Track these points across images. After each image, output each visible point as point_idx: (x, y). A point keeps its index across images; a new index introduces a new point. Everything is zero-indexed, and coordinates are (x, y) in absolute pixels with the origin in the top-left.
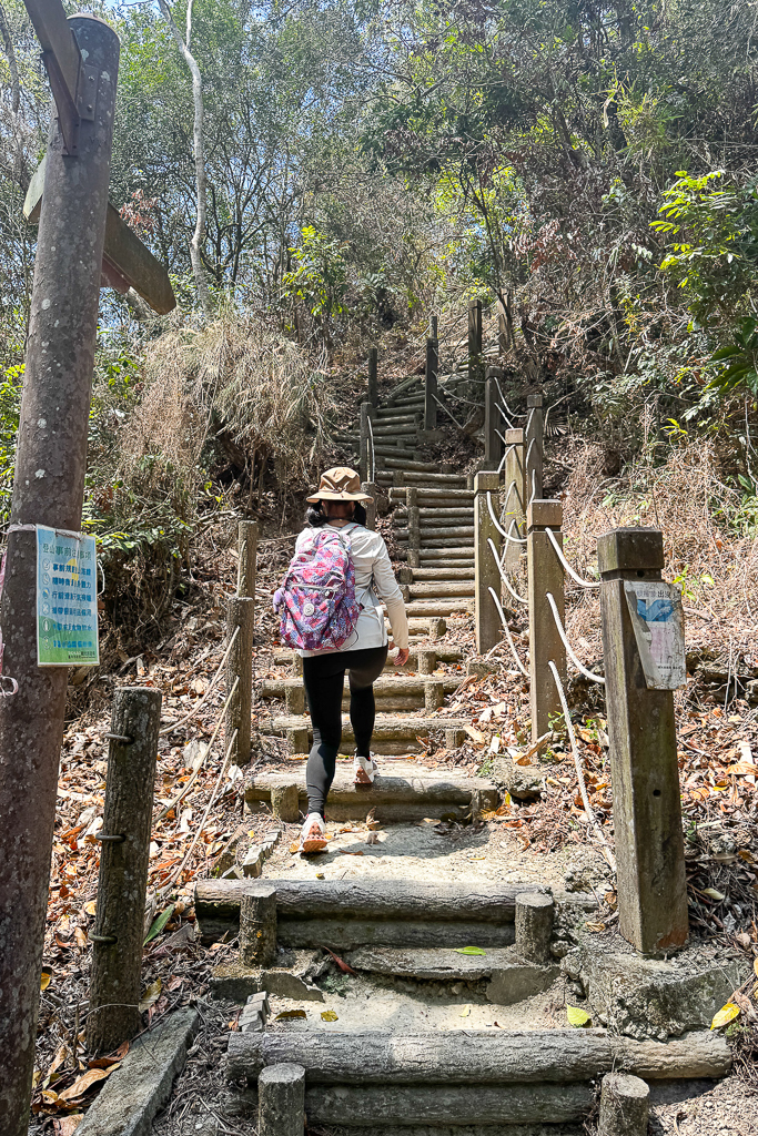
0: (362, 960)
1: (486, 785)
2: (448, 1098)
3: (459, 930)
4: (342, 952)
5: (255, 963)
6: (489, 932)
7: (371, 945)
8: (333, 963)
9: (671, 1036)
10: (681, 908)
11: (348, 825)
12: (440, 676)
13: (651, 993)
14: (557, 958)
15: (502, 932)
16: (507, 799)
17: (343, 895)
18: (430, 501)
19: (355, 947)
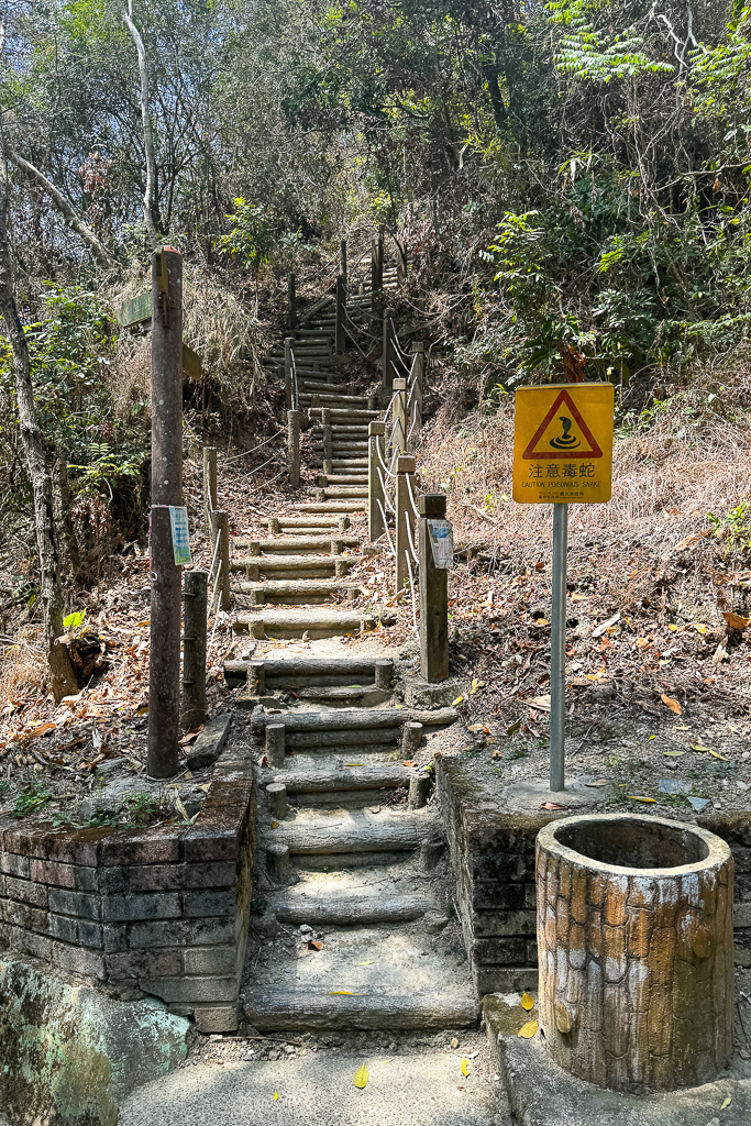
0: (305, 693)
1: (369, 618)
2: (343, 735)
3: (349, 678)
4: (295, 690)
5: (256, 694)
6: (364, 679)
7: (309, 686)
8: (292, 695)
9: (434, 709)
10: (446, 663)
11: (292, 641)
12: (345, 556)
13: (428, 693)
14: (393, 687)
15: (370, 679)
16: (379, 624)
17: (295, 665)
18: (340, 419)
19: (302, 688)
